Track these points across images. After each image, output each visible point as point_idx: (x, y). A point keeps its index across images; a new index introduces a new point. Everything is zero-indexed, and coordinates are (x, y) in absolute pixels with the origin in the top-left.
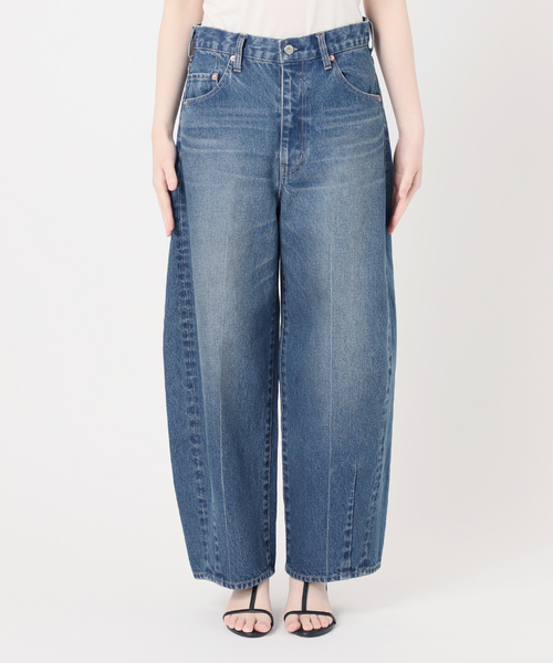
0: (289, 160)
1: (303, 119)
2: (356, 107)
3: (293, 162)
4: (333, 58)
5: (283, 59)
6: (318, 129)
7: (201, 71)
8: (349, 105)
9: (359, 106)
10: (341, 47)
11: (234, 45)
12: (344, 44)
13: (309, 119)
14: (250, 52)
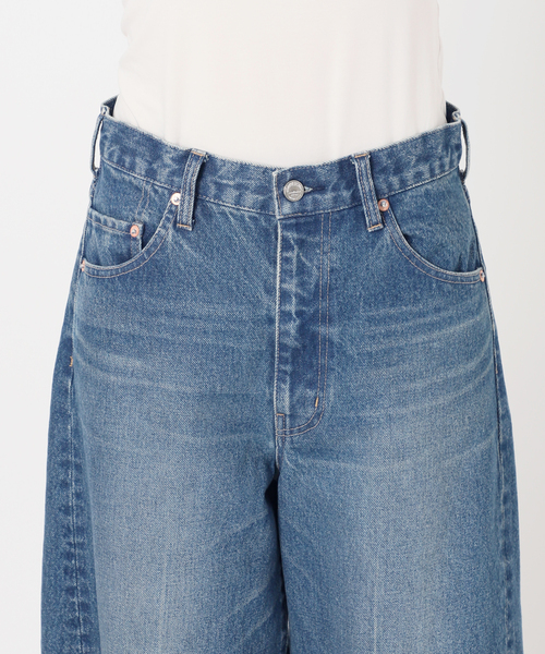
0: (292, 407)
1: (322, 330)
2: (433, 303)
3: (300, 412)
4: (385, 205)
5: (281, 211)
6: (351, 351)
7: (112, 214)
8: (416, 301)
9: (438, 301)
10: (403, 182)
11: (180, 172)
12: (409, 174)
13: (332, 331)
14: (213, 190)
